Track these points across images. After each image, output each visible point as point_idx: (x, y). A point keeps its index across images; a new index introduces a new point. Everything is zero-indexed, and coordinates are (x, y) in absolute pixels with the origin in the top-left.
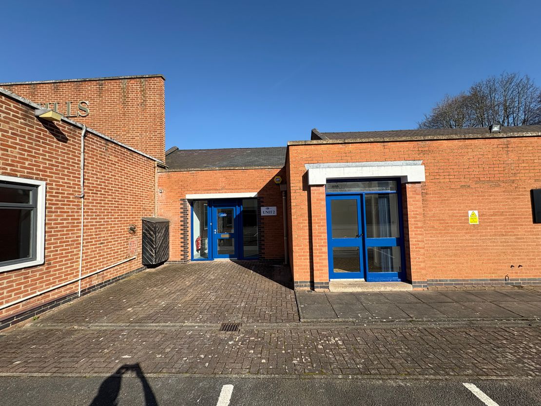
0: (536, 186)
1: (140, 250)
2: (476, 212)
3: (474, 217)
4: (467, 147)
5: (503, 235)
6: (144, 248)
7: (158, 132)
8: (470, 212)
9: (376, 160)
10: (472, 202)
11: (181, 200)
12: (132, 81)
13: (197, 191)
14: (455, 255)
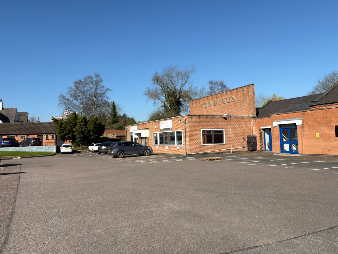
0: (337, 125)
1: (247, 145)
2: (318, 133)
3: (317, 135)
4: (316, 113)
5: (326, 141)
6: (248, 145)
7: (253, 104)
8: (316, 133)
9: (291, 118)
10: (317, 130)
11: (260, 129)
12: (245, 87)
13: (264, 126)
14: (312, 147)
